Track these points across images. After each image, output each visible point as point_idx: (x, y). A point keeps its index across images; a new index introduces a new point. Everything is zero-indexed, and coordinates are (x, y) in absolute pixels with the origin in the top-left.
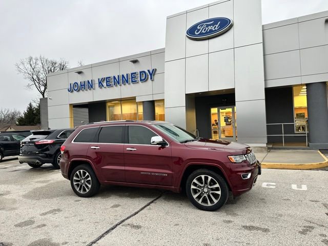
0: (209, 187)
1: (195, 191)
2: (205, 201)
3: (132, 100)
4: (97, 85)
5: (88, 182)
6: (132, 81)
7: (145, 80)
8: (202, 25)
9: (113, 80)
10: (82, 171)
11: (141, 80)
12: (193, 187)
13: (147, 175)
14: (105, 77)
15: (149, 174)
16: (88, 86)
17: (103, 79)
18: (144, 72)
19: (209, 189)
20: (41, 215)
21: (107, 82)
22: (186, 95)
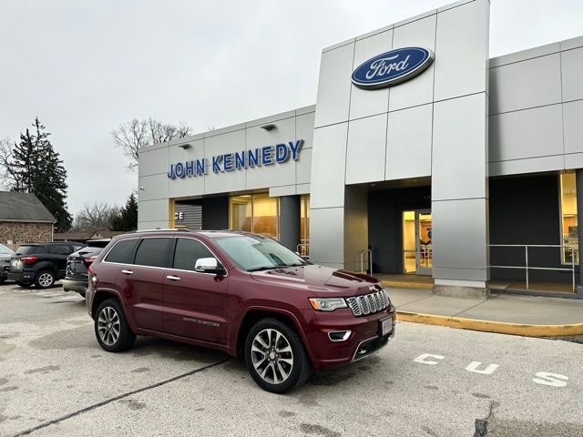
0: (277, 350)
1: (259, 356)
2: (270, 374)
3: (262, 193)
4: (211, 168)
5: (116, 327)
6: (264, 162)
7: (284, 160)
8: (378, 63)
9: (235, 159)
10: (109, 308)
11: (278, 160)
12: (254, 348)
13: (191, 322)
14: (224, 154)
15: (195, 321)
16: (196, 169)
17: (220, 159)
18: (283, 145)
19: (278, 353)
20: (25, 373)
21: (226, 162)
22: (346, 186)
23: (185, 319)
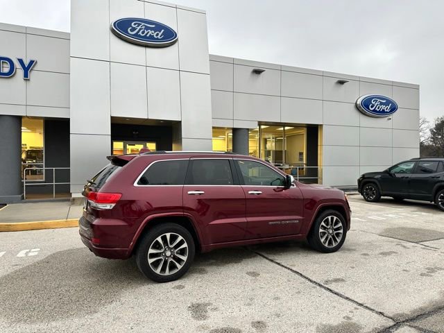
0: (334, 227)
2: (330, 243)
8: (139, 25)
12: (321, 231)
13: (277, 224)
15: (279, 222)
23: (270, 223)
